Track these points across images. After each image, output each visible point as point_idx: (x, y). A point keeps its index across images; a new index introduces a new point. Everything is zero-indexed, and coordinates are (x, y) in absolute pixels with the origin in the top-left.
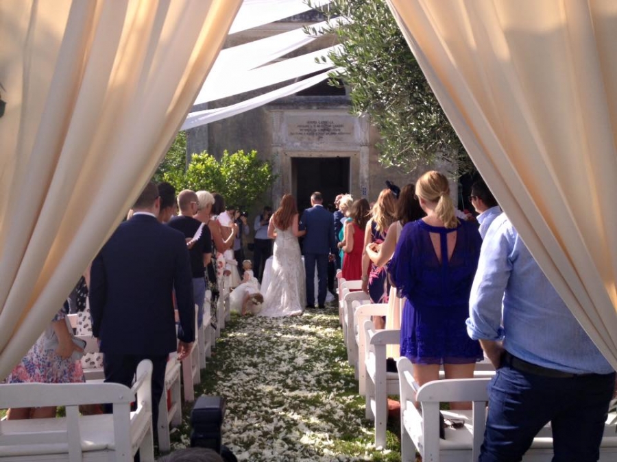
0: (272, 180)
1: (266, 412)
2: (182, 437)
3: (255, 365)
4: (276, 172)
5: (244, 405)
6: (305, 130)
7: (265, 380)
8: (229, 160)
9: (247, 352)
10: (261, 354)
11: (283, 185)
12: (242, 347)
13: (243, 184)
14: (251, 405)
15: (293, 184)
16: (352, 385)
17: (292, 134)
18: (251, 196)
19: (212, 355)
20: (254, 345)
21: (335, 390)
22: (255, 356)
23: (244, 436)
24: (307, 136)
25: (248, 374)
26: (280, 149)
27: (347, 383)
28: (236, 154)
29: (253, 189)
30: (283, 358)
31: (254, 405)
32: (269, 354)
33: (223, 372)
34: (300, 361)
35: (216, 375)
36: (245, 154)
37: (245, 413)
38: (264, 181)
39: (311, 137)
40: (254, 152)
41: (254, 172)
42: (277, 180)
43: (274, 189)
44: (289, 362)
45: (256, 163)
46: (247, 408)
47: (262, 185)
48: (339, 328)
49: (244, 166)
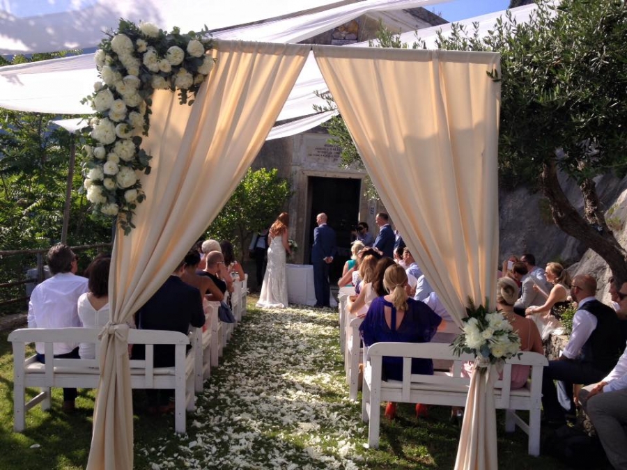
0: (289, 196)
1: (273, 377)
2: (211, 386)
3: (265, 348)
4: (294, 188)
5: (256, 371)
6: (322, 152)
7: (273, 357)
8: (252, 176)
9: (260, 339)
10: (271, 341)
11: (299, 200)
12: (255, 335)
13: (263, 198)
14: (261, 372)
15: (308, 200)
16: (339, 365)
17: (310, 155)
18: (270, 209)
19: (231, 339)
20: (265, 335)
21: (326, 367)
22: (266, 342)
23: (256, 389)
24: (324, 157)
25: (260, 353)
26: (298, 168)
27: (337, 363)
28: (259, 171)
29: (272, 203)
30: (289, 344)
31: (263, 372)
32: (277, 341)
33: (240, 351)
34: (301, 347)
35: (234, 352)
36: (267, 172)
37: (256, 376)
38: (282, 197)
39: (327, 159)
40: (275, 170)
41: (274, 188)
42: (294, 196)
43: (291, 204)
44: (293, 348)
45: (276, 180)
46: (258, 373)
47: (280, 200)
48: (337, 327)
49: (265, 183)
